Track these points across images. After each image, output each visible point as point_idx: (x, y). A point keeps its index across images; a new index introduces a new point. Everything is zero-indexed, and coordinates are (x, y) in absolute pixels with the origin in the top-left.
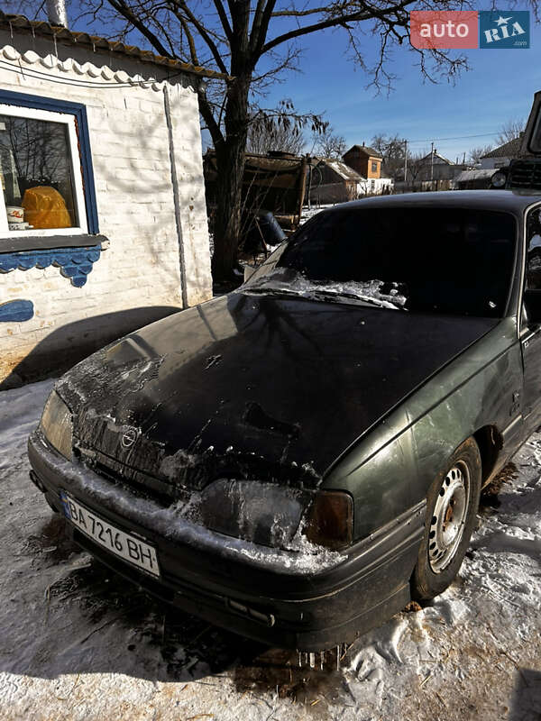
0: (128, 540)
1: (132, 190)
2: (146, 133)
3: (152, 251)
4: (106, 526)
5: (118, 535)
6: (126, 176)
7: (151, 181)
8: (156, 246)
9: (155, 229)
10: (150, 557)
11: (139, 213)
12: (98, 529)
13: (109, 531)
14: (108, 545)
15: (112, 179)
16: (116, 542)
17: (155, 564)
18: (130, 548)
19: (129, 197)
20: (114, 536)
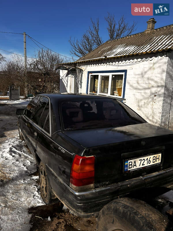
1: (136, 89)
2: (144, 73)
3: (139, 106)
6: (135, 85)
7: (143, 87)
8: (140, 105)
9: (141, 100)
11: (137, 95)
15: (131, 86)
19: (135, 91)
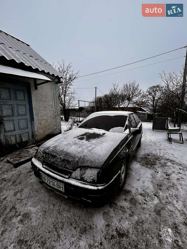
0: (57, 184)
4: (51, 181)
5: (54, 182)
10: (62, 187)
12: (49, 181)
13: (52, 181)
14: (51, 185)
16: (54, 184)
17: (64, 189)
18: (57, 186)
20: (53, 183)
